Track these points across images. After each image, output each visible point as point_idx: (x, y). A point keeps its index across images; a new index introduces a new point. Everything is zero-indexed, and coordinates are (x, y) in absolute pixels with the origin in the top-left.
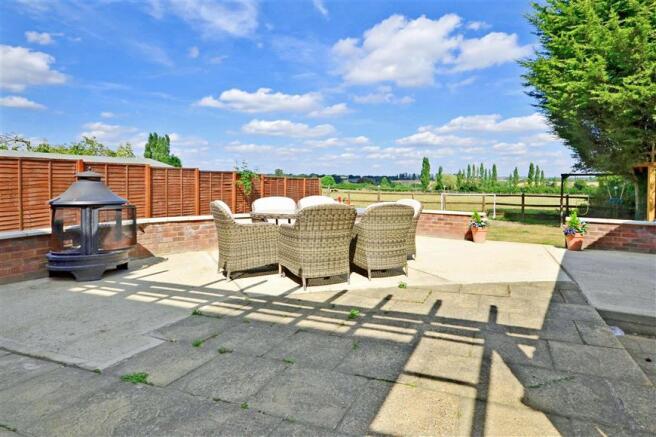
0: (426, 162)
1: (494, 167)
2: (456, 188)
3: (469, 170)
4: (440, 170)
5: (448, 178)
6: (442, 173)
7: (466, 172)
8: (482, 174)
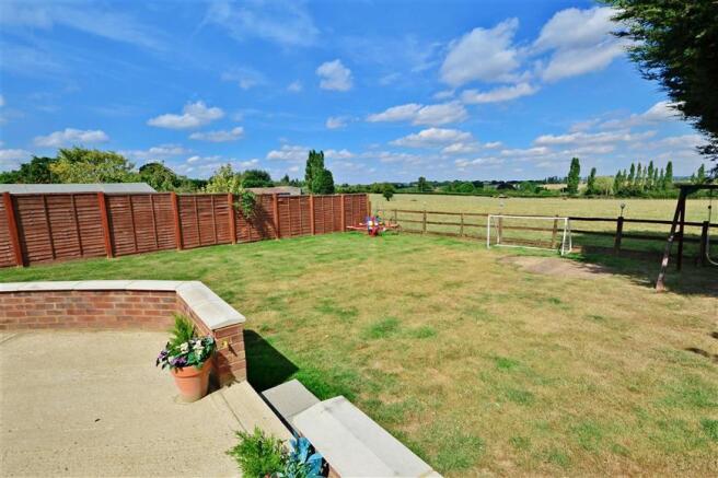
0: (575, 164)
1: (670, 165)
2: (612, 192)
3: (632, 170)
4: (594, 171)
5: (603, 180)
6: (596, 175)
7: (628, 173)
8: (650, 174)
